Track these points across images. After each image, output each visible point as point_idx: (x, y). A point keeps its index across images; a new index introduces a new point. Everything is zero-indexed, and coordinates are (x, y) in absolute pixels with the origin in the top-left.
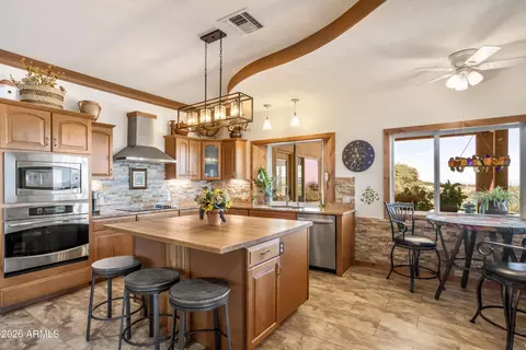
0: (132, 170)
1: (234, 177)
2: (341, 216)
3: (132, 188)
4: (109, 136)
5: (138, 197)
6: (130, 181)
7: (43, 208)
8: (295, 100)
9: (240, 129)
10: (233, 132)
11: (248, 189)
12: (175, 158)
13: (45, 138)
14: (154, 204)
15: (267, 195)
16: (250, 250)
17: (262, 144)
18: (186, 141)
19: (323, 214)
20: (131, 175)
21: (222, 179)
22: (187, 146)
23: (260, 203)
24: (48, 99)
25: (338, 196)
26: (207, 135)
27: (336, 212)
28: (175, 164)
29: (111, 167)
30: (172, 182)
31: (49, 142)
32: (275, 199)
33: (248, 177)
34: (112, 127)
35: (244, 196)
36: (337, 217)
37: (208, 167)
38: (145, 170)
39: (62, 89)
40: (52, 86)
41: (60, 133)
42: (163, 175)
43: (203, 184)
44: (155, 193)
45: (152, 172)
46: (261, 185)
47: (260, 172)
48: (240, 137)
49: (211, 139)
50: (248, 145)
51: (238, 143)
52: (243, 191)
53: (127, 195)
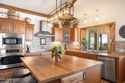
0: (41, 39)
1: (74, 41)
2: (119, 58)
3: (41, 44)
4: (33, 28)
5: (43, 47)
6: (41, 42)
7: (10, 50)
8: (97, 11)
9: (76, 24)
10: (74, 25)
11: (79, 45)
12: (54, 35)
13: (11, 29)
14: (48, 49)
15: (86, 47)
16: (63, 79)
17: (84, 29)
18: (58, 29)
19: (109, 57)
20: (41, 40)
21: (70, 42)
22: (59, 31)
23: (83, 50)
24: (14, 17)
25: (116, 49)
26: (66, 27)
27: (116, 56)
28: (54, 37)
29: (34, 38)
30: (54, 42)
31: (12, 30)
32: (89, 49)
33: (79, 41)
34: (34, 25)
35: (78, 48)
36: (117, 59)
37: (66, 38)
38: (45, 39)
39: (18, 14)
40: (15, 13)
41: (16, 27)
42: (51, 40)
43: (64, 43)
44: (48, 46)
45: (48, 39)
46: (84, 44)
47: (83, 39)
48: (77, 27)
49: (67, 28)
50: (79, 30)
51: (76, 29)
52: (77, 46)
53: (39, 47)
